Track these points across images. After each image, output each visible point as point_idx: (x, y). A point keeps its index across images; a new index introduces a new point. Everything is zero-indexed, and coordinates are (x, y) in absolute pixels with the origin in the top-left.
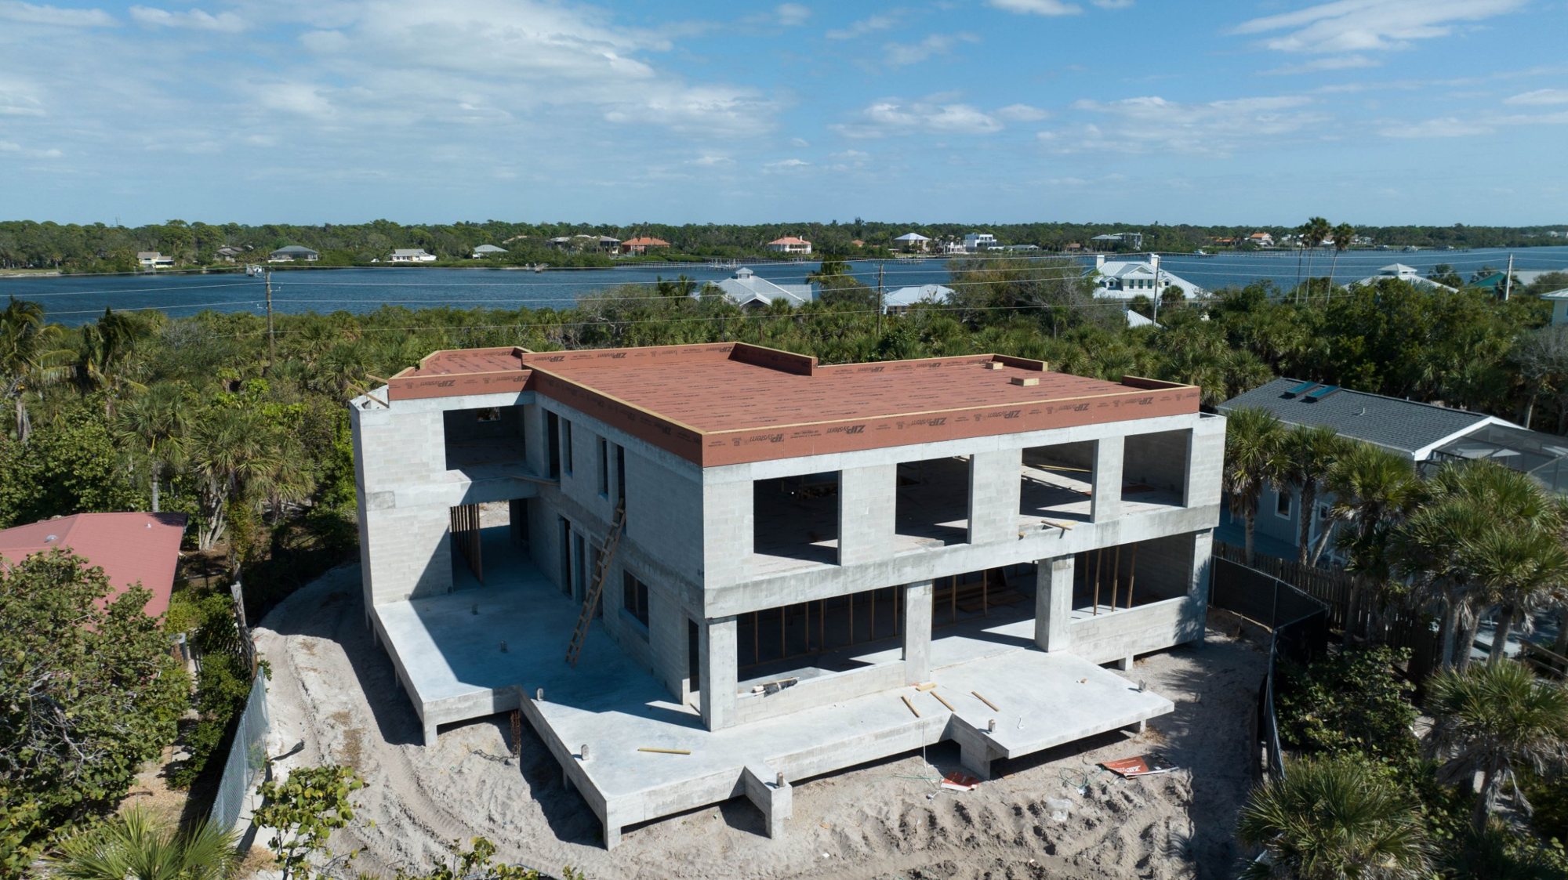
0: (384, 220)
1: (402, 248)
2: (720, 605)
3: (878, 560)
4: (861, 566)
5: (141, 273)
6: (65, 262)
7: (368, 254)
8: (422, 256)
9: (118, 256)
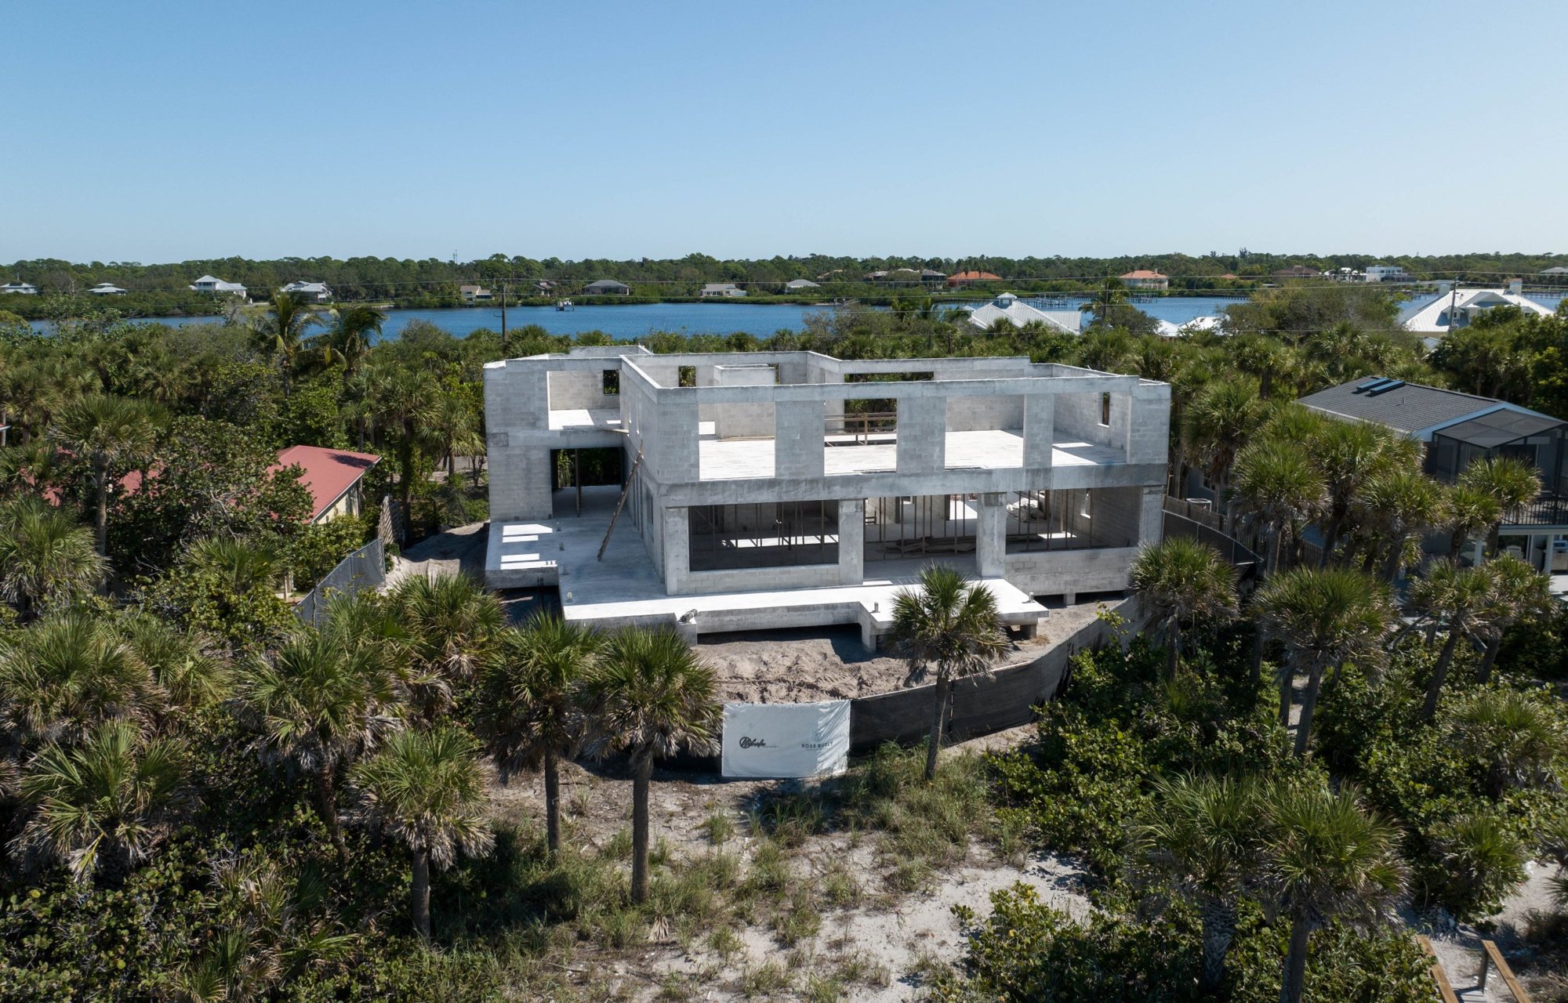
0: (699, 254)
1: (713, 282)
2: (672, 497)
3: (809, 477)
4: (794, 481)
5: (462, 306)
6: (397, 296)
7: (680, 288)
8: (732, 290)
9: (442, 289)
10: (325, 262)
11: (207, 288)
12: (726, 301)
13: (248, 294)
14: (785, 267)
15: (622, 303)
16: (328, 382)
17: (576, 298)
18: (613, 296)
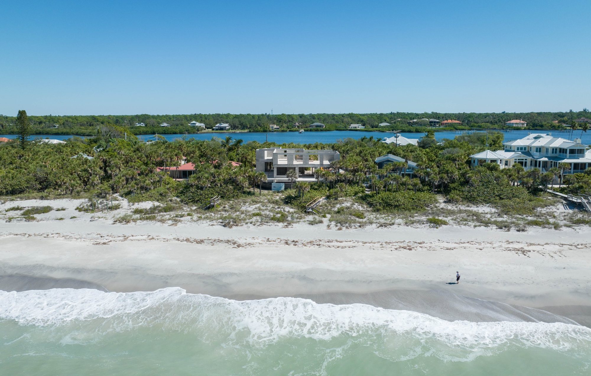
1: (354, 123)
3: (292, 164)
5: (270, 131)
6: (250, 128)
7: (341, 126)
8: (360, 127)
9: (264, 126)
10: (228, 115)
11: (194, 125)
12: (357, 130)
13: (205, 127)
14: (381, 117)
15: (322, 130)
16: (234, 152)
17: (306, 129)
18: (319, 128)
